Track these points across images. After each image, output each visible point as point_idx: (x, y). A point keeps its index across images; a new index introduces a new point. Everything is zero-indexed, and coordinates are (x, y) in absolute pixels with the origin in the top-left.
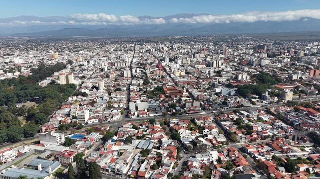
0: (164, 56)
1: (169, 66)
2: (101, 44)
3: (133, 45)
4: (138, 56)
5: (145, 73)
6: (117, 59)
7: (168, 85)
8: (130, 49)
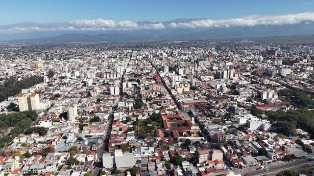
0: (162, 65)
1: (168, 78)
2: (96, 50)
3: (130, 51)
4: (134, 63)
5: (139, 88)
6: (109, 68)
7: (168, 110)
8: (127, 55)
